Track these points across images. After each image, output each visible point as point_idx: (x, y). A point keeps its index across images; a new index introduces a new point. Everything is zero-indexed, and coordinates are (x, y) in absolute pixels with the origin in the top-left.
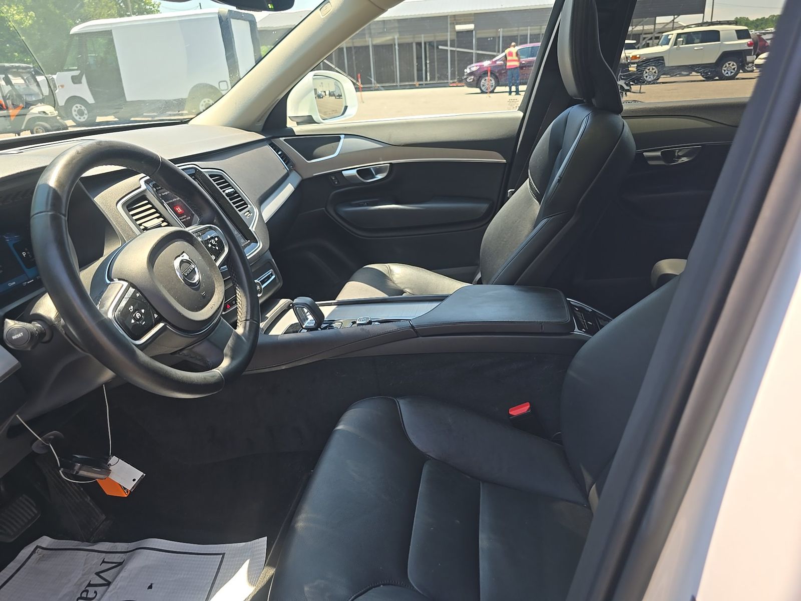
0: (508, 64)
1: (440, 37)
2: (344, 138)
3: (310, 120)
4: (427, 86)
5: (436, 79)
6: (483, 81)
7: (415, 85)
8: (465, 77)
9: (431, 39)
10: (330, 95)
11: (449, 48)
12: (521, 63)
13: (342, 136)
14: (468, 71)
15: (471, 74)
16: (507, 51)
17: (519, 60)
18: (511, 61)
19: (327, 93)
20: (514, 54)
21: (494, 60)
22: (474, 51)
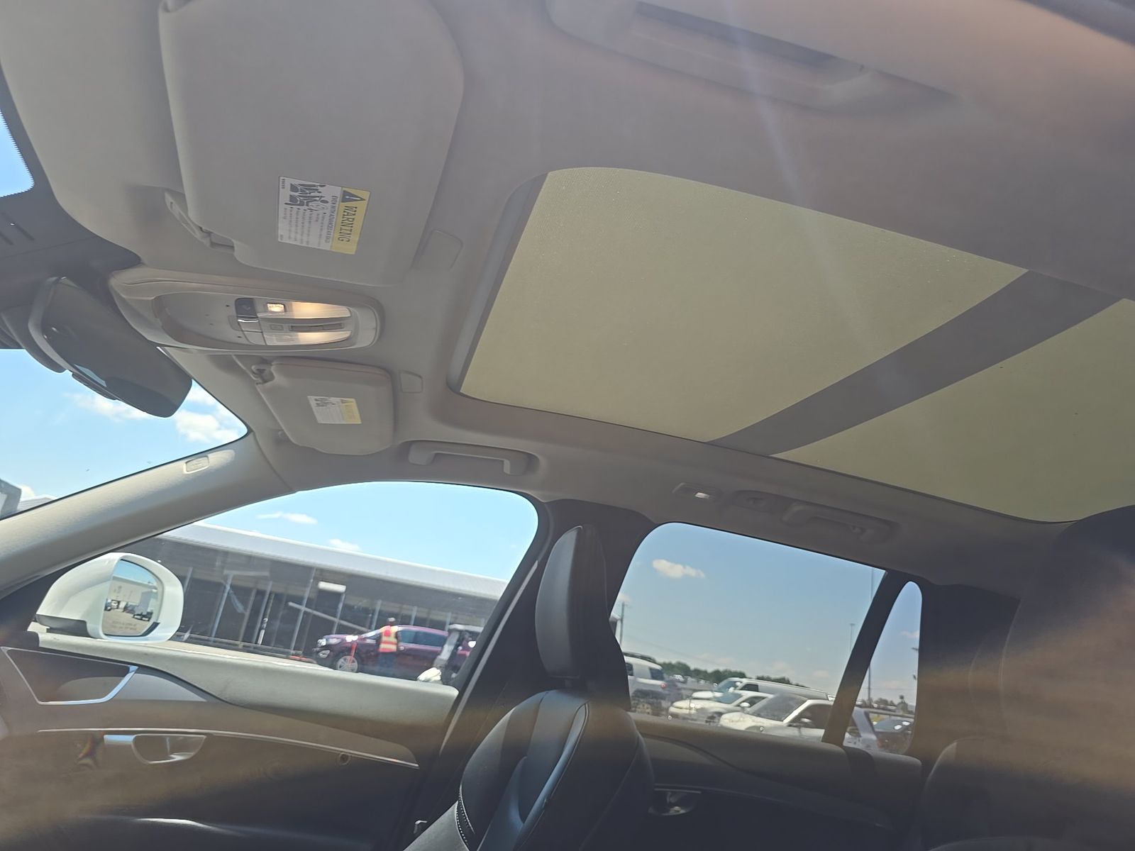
0: (383, 646)
1: (293, 591)
2: (137, 672)
3: (79, 628)
4: (256, 650)
5: (273, 644)
6: (342, 660)
7: (236, 645)
8: (318, 649)
9: (280, 590)
10: (125, 609)
11: (303, 608)
12: (398, 648)
13: (133, 668)
14: (323, 642)
15: (327, 647)
16: (383, 630)
17: (397, 644)
18: (386, 643)
19: (122, 605)
20: (393, 635)
21: (364, 636)
22: (336, 620)
